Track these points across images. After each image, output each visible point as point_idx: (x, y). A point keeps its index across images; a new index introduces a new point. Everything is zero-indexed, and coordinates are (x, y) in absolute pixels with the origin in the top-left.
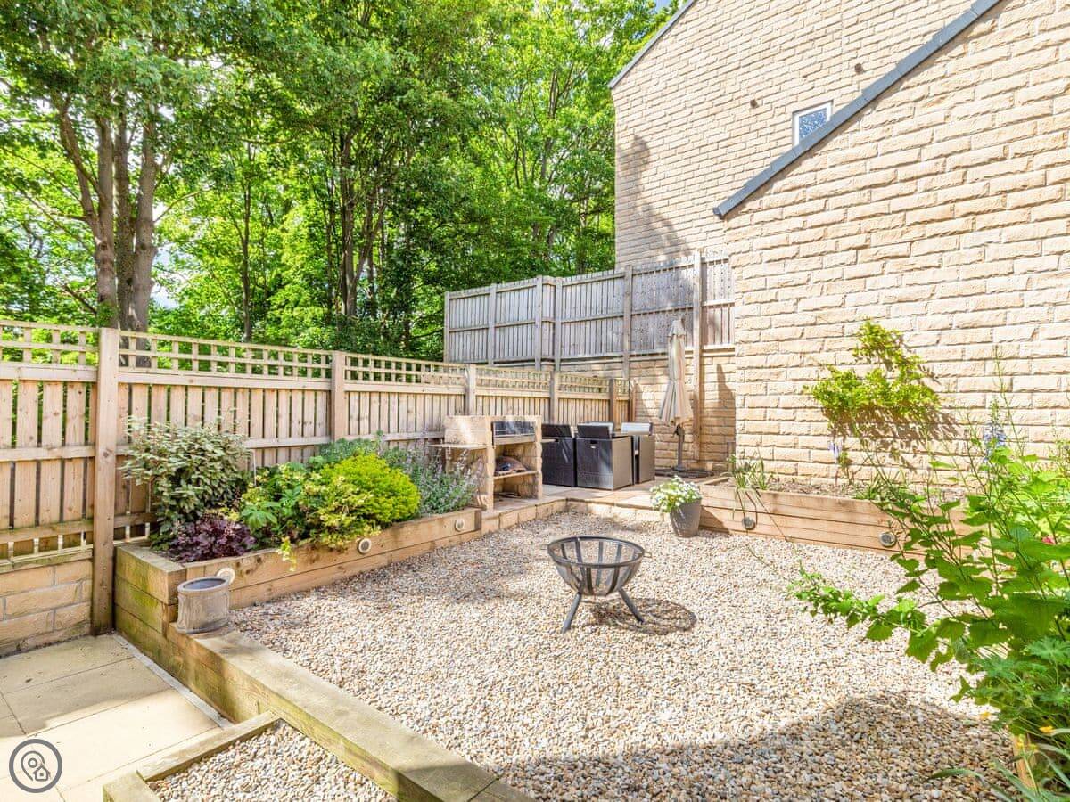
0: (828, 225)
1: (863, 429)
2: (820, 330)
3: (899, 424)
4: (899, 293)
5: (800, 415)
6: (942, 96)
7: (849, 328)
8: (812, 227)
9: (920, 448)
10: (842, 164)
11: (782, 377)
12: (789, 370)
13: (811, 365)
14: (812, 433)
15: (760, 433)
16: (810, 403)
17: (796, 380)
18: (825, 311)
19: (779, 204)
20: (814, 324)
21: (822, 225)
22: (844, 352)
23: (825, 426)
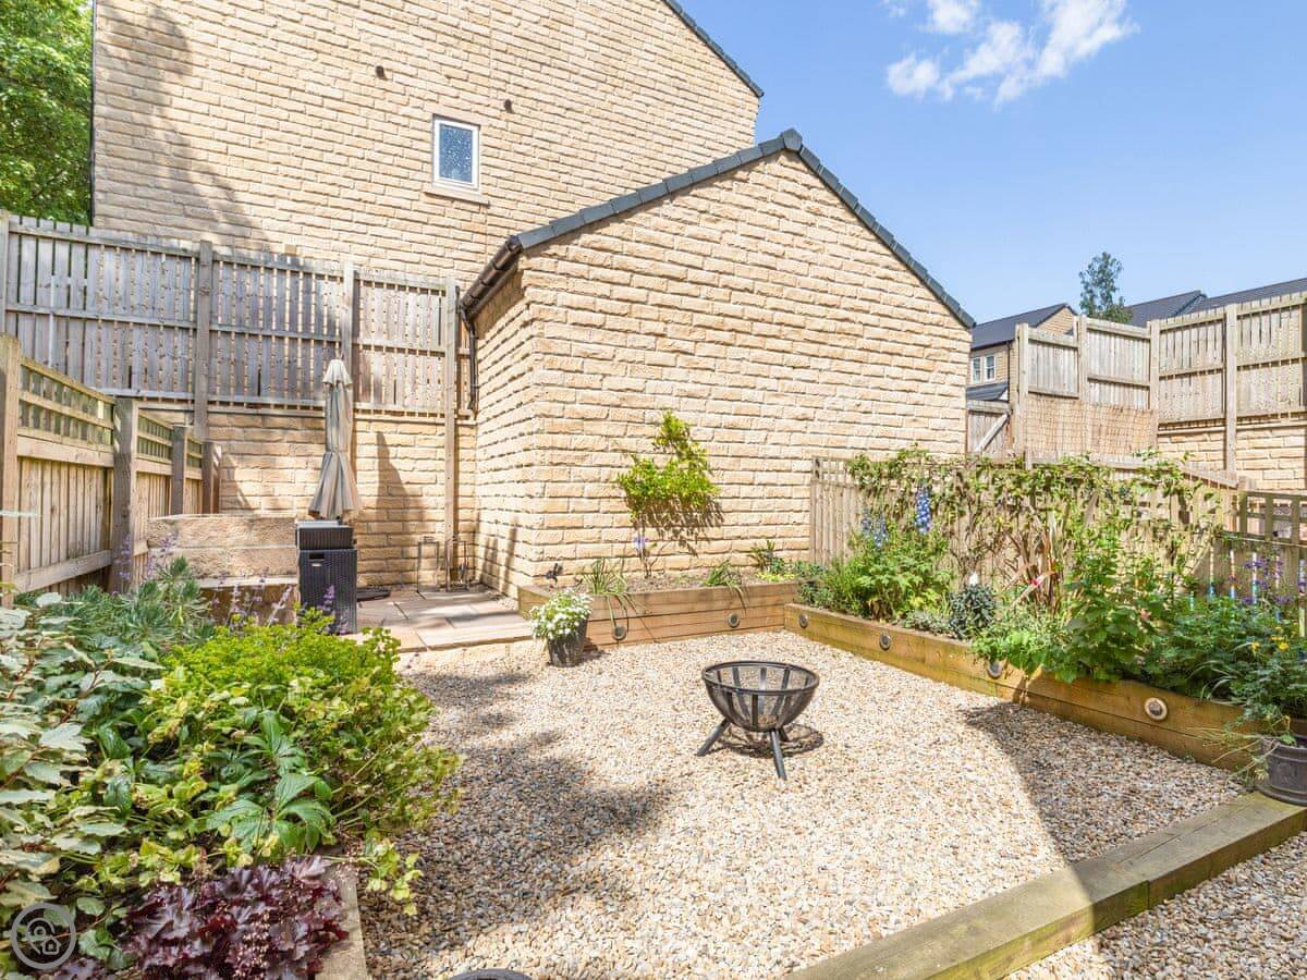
0: (633, 302)
1: (659, 518)
2: (623, 413)
3: (685, 513)
4: (689, 387)
5: (605, 506)
6: (718, 218)
7: (649, 415)
8: (618, 300)
9: (701, 535)
10: (645, 243)
11: (587, 463)
12: (595, 454)
13: (615, 450)
14: (615, 525)
15: (562, 528)
16: (614, 493)
17: (601, 466)
18: (629, 393)
19: (587, 261)
20: (618, 406)
21: (627, 301)
22: (644, 440)
23: (628, 517)
